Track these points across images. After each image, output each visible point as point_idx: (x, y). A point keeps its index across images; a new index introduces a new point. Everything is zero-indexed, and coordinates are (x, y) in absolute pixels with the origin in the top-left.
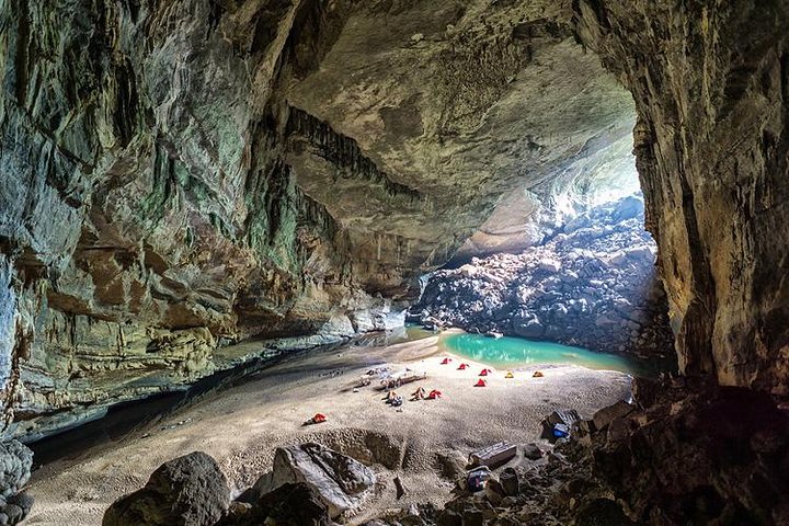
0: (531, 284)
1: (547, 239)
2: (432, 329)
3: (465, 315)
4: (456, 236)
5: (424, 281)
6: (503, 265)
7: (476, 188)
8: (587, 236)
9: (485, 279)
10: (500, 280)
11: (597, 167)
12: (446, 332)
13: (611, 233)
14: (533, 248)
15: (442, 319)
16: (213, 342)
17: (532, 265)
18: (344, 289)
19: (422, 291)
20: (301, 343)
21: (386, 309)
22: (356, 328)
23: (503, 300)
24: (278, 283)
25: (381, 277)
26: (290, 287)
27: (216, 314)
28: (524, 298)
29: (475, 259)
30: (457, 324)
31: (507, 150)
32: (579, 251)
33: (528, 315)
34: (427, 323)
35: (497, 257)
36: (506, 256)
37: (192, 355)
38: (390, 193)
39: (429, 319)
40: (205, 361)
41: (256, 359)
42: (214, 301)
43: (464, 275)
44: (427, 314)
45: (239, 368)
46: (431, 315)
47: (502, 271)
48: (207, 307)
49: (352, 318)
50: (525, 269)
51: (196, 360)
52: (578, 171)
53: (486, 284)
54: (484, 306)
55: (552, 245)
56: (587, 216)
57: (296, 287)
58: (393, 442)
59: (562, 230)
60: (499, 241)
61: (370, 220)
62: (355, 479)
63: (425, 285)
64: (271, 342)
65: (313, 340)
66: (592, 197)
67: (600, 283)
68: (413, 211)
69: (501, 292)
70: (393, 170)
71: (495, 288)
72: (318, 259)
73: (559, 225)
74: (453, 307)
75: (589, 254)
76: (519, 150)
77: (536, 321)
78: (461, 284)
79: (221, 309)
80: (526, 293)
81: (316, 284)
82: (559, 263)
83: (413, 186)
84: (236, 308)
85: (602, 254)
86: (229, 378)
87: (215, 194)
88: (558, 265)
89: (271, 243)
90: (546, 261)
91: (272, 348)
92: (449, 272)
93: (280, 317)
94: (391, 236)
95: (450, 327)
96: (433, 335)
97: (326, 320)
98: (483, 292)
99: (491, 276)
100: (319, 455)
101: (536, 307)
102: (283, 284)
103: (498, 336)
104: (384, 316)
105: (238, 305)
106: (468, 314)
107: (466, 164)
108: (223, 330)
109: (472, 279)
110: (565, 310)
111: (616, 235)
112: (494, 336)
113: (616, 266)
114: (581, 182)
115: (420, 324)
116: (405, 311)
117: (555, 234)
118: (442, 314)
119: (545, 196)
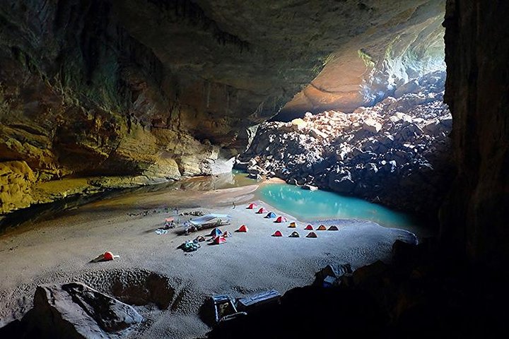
0: (352, 142)
1: (379, 100)
2: (255, 177)
3: (288, 167)
4: (285, 91)
5: (252, 132)
6: (331, 122)
7: (306, 44)
8: (412, 101)
9: (312, 134)
10: (325, 136)
11: (433, 35)
12: (267, 182)
13: (432, 101)
14: (363, 108)
15: (267, 169)
16: (32, 175)
17: (356, 125)
18: (172, 133)
19: (250, 140)
20: (126, 182)
21: (214, 155)
22: (182, 171)
23: (323, 155)
24: (99, 123)
25: (209, 124)
26: (113, 128)
27: (33, 149)
28: (342, 155)
29: (309, 115)
30: (279, 175)
31: (337, 9)
32: (400, 115)
33: (343, 172)
34: (253, 171)
35: (327, 114)
36: (336, 114)
37: (7, 188)
38: (219, 40)
39: (255, 168)
40: (20, 194)
41: (78, 195)
42: (30, 136)
43: (294, 129)
44: (254, 163)
45: (59, 202)
46: (258, 164)
47: (329, 128)
48: (23, 143)
49: (179, 162)
50: (350, 128)
51: (11, 193)
52: (414, 37)
53: (312, 139)
54: (306, 159)
55: (380, 107)
56: (417, 82)
57: (119, 128)
58: (172, 283)
59: (392, 93)
60: (333, 98)
61: (199, 67)
62: (117, 318)
63: (253, 135)
64: (95, 179)
65: (138, 180)
66: (425, 64)
67: (412, 147)
68: (242, 62)
69: (324, 147)
70: (223, 18)
71: (320, 144)
72: (145, 103)
73: (390, 87)
74: (279, 158)
75: (408, 119)
76: (349, 10)
77: (349, 178)
78: (289, 137)
79: (40, 144)
80: (345, 150)
81: (144, 126)
82: (381, 126)
83: (243, 37)
84: (55, 144)
85: (419, 120)
86: (48, 211)
87: (16, 28)
88: (379, 127)
89: (89, 83)
90: (370, 122)
91: (95, 185)
92: (281, 124)
93: (105, 156)
94: (220, 85)
95: (273, 176)
96: (256, 183)
97: (151, 162)
98: (308, 147)
99: (318, 132)
100: (81, 295)
101: (352, 164)
102: (105, 125)
103: (313, 188)
104: (211, 161)
105: (58, 142)
106: (290, 166)
107: (296, 20)
108: (44, 165)
109: (301, 133)
110: (376, 169)
111: (436, 103)
112: (309, 189)
113: (429, 132)
114: (417, 48)
115: (246, 172)
116: (233, 159)
117: (385, 97)
118: (268, 164)
119: (378, 59)
